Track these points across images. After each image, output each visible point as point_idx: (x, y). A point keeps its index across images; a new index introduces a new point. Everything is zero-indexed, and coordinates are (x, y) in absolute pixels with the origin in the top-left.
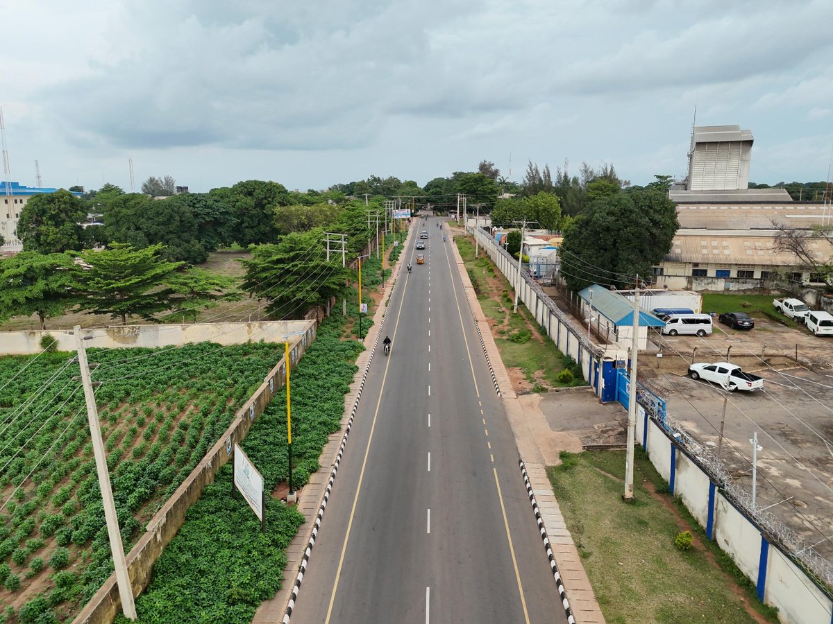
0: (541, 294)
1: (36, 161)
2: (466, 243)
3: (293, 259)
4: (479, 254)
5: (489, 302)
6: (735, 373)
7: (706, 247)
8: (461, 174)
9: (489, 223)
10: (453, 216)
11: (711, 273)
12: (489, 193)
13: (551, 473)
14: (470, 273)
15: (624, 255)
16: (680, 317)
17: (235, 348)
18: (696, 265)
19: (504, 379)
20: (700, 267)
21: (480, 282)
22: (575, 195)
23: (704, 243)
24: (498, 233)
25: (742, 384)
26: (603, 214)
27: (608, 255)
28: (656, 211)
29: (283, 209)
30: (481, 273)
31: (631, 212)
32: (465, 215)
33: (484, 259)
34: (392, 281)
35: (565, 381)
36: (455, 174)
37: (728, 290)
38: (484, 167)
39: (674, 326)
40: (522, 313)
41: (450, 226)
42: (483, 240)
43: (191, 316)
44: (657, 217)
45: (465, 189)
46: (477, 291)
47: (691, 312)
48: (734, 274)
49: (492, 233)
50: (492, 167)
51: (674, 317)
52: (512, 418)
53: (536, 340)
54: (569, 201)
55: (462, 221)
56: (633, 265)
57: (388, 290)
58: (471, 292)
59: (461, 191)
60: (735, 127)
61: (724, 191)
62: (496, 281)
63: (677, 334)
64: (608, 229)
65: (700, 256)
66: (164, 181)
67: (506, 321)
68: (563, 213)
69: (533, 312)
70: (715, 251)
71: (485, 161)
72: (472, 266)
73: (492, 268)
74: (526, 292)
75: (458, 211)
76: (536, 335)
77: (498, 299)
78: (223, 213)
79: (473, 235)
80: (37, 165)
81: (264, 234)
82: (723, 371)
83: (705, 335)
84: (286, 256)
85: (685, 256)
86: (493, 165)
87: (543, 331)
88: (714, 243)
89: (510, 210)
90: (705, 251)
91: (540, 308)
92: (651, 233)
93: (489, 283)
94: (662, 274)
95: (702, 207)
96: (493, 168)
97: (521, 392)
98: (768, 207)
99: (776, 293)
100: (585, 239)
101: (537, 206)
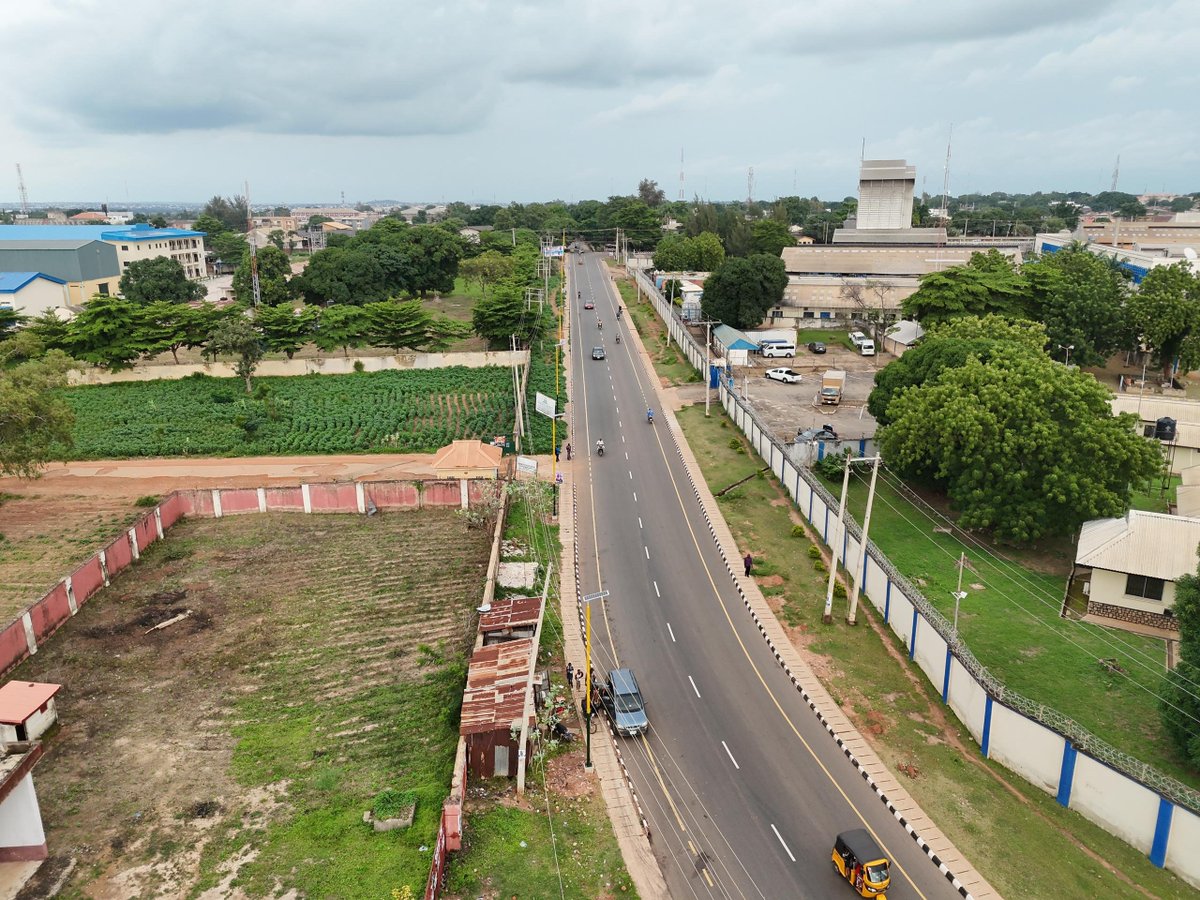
0: (686, 332)
1: (18, 165)
2: (627, 287)
3: (508, 308)
4: (641, 299)
5: (649, 340)
6: (787, 372)
7: (814, 295)
8: (618, 198)
9: (650, 264)
10: (612, 254)
11: (817, 315)
12: (652, 227)
13: (676, 414)
14: (634, 317)
15: (743, 302)
16: (775, 345)
17: (480, 369)
18: (806, 309)
19: (656, 382)
20: (809, 311)
21: (642, 325)
22: (740, 234)
23: (815, 291)
24: (660, 277)
25: (789, 378)
26: (729, 273)
27: (733, 303)
28: (767, 270)
29: (468, 261)
30: (644, 317)
31: (748, 271)
32: (625, 252)
33: (646, 304)
34: (566, 325)
35: (691, 380)
36: (611, 198)
37: (823, 327)
38: (645, 188)
39: (771, 351)
40: (673, 347)
41: (610, 265)
42: (644, 283)
43: (443, 348)
44: (768, 274)
45: (624, 222)
46: (640, 332)
47: (785, 342)
48: (832, 316)
49: (653, 279)
50: (655, 187)
51: (771, 345)
52: (659, 397)
53: (680, 363)
54: (734, 241)
55: (622, 258)
56: (750, 310)
57: (566, 333)
58: (634, 334)
59: (619, 225)
60: (902, 163)
61: (888, 231)
62: (655, 324)
63: (773, 357)
64: (732, 284)
65: (808, 302)
66: (234, 202)
67: (661, 353)
68: (727, 254)
69: (681, 346)
70: (821, 298)
71: (646, 180)
72: (634, 311)
73: (653, 313)
74: (676, 330)
75: (617, 246)
76: (681, 360)
77: (656, 338)
78: (404, 264)
79: (635, 278)
80: (19, 171)
81: (432, 281)
82: (781, 372)
83: (791, 357)
84: (504, 306)
85: (799, 302)
86: (656, 184)
87: (686, 357)
88: (822, 291)
89: (672, 252)
90: (814, 298)
91: (685, 340)
92: (763, 287)
93: (650, 326)
94: (781, 316)
95: (855, 250)
96: (657, 189)
97: (666, 387)
98: (912, 251)
99: (856, 328)
100: (718, 291)
101: (699, 247)
